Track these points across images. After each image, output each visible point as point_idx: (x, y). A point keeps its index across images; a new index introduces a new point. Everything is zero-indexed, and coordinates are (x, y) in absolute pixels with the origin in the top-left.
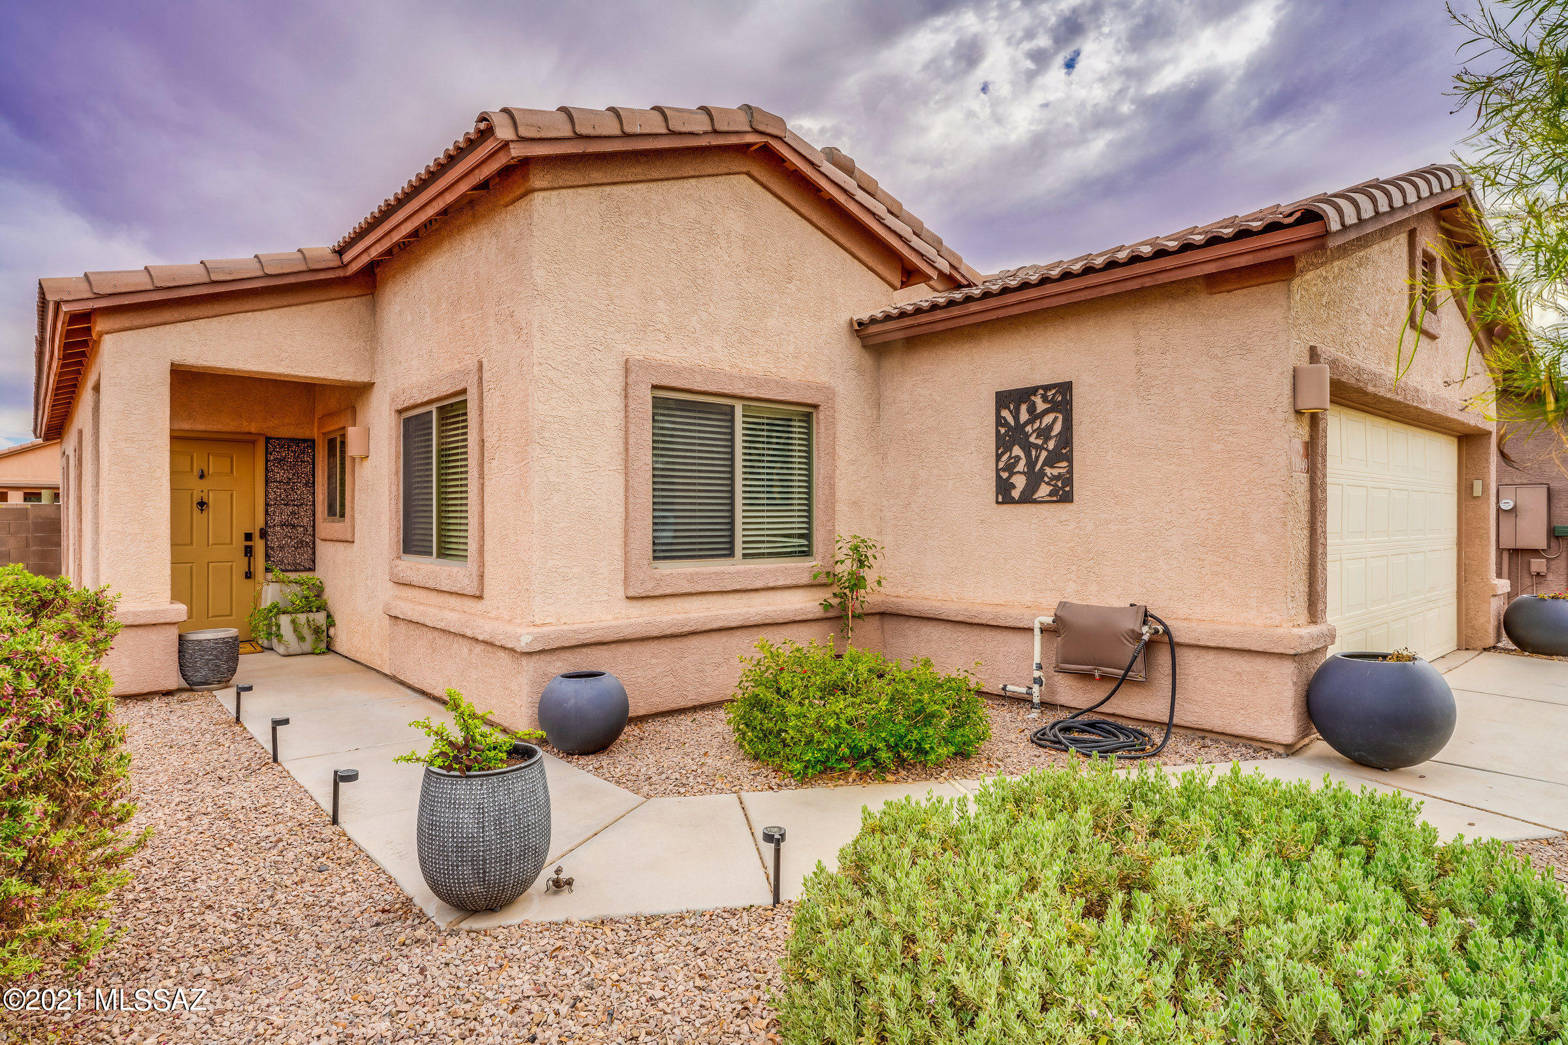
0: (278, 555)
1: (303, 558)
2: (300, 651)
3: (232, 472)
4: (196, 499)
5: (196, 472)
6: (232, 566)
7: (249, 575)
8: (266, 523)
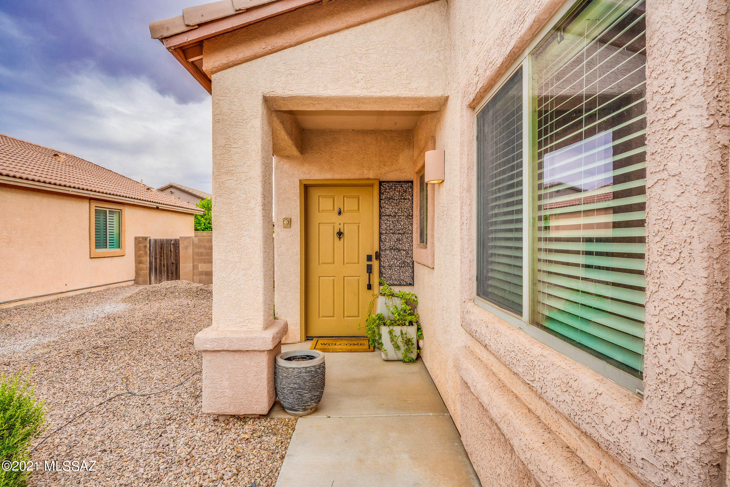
0: (387, 273)
1: (405, 276)
2: (396, 358)
3: (359, 209)
4: (337, 230)
5: (337, 210)
6: (359, 279)
7: (369, 287)
8: (380, 248)
